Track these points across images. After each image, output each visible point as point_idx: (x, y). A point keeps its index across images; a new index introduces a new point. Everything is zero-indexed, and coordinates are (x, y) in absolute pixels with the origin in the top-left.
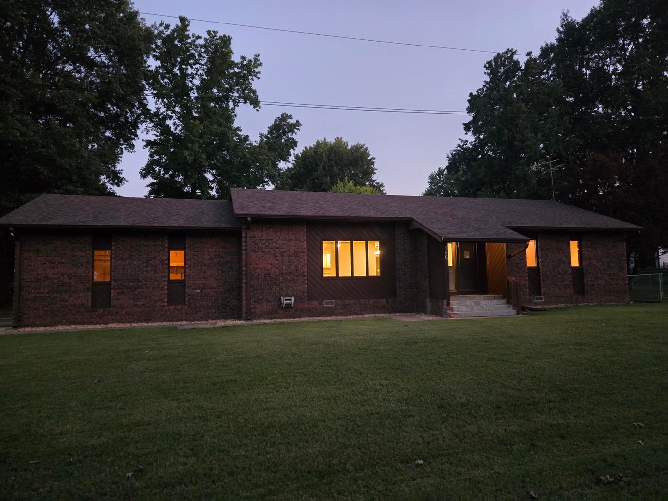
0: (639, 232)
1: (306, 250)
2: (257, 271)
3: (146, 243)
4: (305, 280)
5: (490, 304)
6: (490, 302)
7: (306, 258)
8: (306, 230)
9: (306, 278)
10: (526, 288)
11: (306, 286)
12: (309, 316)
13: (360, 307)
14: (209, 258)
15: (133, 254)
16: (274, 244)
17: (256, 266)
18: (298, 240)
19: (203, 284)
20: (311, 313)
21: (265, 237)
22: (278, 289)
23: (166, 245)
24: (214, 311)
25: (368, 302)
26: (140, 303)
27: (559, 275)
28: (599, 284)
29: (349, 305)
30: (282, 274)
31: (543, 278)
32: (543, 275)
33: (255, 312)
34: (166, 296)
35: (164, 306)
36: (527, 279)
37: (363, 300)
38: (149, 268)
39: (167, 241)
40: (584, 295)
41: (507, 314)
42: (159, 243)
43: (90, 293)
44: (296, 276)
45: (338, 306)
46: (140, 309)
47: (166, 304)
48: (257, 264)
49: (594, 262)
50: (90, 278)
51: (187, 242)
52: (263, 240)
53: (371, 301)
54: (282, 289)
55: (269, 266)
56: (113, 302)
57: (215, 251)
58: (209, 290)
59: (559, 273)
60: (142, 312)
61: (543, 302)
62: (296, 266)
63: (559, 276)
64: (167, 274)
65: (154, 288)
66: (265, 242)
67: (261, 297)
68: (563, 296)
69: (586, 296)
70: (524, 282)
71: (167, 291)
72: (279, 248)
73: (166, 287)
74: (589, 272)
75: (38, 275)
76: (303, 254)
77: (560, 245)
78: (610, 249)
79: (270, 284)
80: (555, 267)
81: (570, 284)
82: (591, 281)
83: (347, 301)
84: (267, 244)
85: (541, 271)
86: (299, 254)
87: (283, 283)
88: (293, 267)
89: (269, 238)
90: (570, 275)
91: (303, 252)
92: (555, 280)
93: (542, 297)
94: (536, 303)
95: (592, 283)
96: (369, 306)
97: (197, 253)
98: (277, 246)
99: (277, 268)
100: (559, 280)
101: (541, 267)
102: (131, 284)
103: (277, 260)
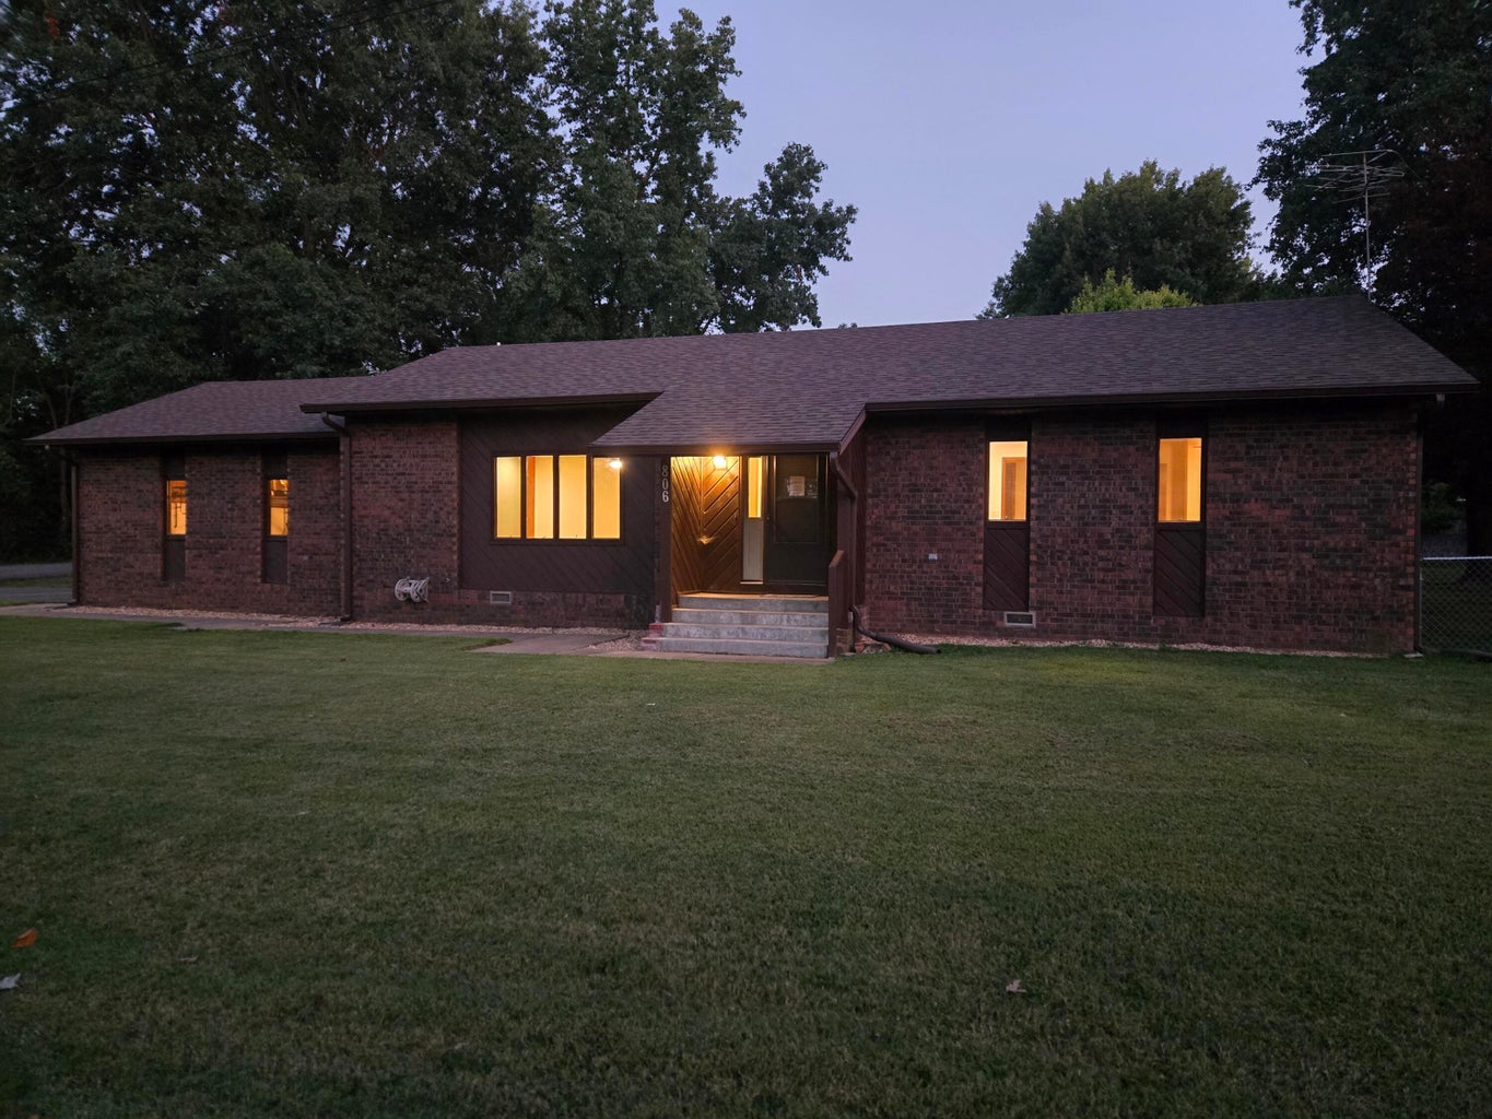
1: (455, 478)
2: (367, 521)
3: (231, 467)
4: (454, 544)
5: (785, 623)
6: (785, 617)
7: (455, 496)
8: (455, 434)
9: (454, 539)
10: (976, 584)
11: (455, 557)
12: (460, 623)
13: (566, 610)
14: (322, 494)
15: (214, 486)
16: (395, 465)
17: (363, 512)
18: (437, 458)
19: (313, 545)
20: (465, 616)
21: (378, 452)
22: (402, 560)
23: (259, 470)
24: (330, 598)
25: (584, 600)
26: (225, 574)
27: (1100, 548)
28: (1267, 584)
29: (542, 604)
30: (409, 530)
31: (1039, 557)
32: (1039, 546)
33: (361, 606)
34: (258, 565)
35: (256, 584)
36: (981, 557)
37: (574, 595)
38: (236, 513)
39: (259, 463)
40: (1203, 615)
41: (798, 653)
42: (247, 466)
43: (159, 556)
44: (435, 535)
45: (520, 603)
46: (223, 587)
47: (259, 580)
48: (365, 508)
49: (1254, 508)
50: (160, 528)
51: (289, 462)
52: (376, 457)
53: (591, 599)
54: (409, 561)
55: (387, 513)
56: (190, 572)
57: (332, 482)
58: (322, 558)
59: (1102, 543)
60: (226, 591)
61: (1032, 630)
62: (435, 513)
63: (1102, 553)
64: (259, 525)
65: (242, 549)
66: (377, 461)
67: (371, 577)
68: (1112, 616)
69: (1209, 619)
70: (970, 567)
71: (259, 557)
72: (403, 474)
73: (259, 549)
74: (1230, 543)
75: (100, 521)
76: (450, 487)
77: (1115, 455)
78: (1336, 464)
79: (388, 550)
80: (1086, 524)
81: (1144, 582)
82: (1236, 572)
83: (537, 596)
84: (383, 465)
85: (1032, 535)
86: (441, 487)
87: (411, 548)
88: (430, 516)
89: (385, 452)
90: (1146, 548)
91: (450, 483)
92: (1086, 564)
93: (1032, 613)
94: (1006, 629)
95: (1239, 579)
96: (585, 609)
97: (302, 486)
98: (401, 470)
99: (400, 517)
100: (1100, 564)
101: (1032, 523)
102: (211, 541)
103: (402, 500)
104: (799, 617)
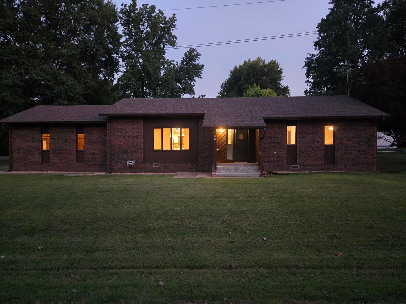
0: (384, 119)
1: (143, 134)
2: (115, 146)
3: (65, 131)
4: (142, 151)
5: (246, 169)
6: (246, 168)
7: (143, 139)
8: (142, 122)
9: (143, 150)
10: (285, 159)
11: (143, 155)
12: (145, 172)
13: (175, 168)
14: (96, 138)
15: (59, 136)
16: (124, 130)
17: (115, 143)
18: (138, 129)
19: (93, 152)
20: (145, 170)
21: (119, 127)
22: (127, 156)
23: (75, 131)
24: (98, 167)
25: (180, 165)
26: (63, 161)
27: (313, 150)
28: (348, 158)
29: (168, 166)
30: (129, 148)
31: (299, 153)
32: (299, 150)
33: (114, 169)
34: (75, 158)
35: (74, 163)
36: (286, 153)
37: (177, 164)
38: (67, 144)
39: (75, 129)
40: (335, 165)
41: (253, 176)
42: (71, 130)
43: (40, 156)
44: (137, 149)
45: (162, 167)
46: (63, 165)
47: (75, 162)
48: (115, 142)
49: (345, 141)
50: (41, 148)
51: (85, 129)
52: (118, 128)
53: (182, 165)
54: (129, 156)
55: (122, 143)
56: (51, 161)
57: (99, 135)
58: (96, 156)
59: (313, 149)
60: (64, 166)
61: (298, 169)
62: (137, 143)
63: (313, 151)
64: (75, 147)
65: (69, 154)
66: (119, 129)
67: (117, 161)
68: (315, 165)
69: (336, 166)
70: (284, 155)
71: (75, 156)
72: (127, 133)
73: (75, 154)
74: (340, 149)
75: (19, 146)
76: (141, 136)
77: (316, 130)
78: (361, 132)
79: (122, 153)
80: (310, 145)
81: (322, 158)
82: (341, 155)
83: (167, 165)
84: (121, 130)
85: (298, 148)
86: (138, 136)
87: (129, 152)
88: (135, 144)
89: (121, 127)
90: (323, 150)
91: (141, 135)
92: (310, 154)
93: (298, 165)
94: (292, 169)
95: (342, 157)
96: (180, 168)
97: (90, 136)
98: (126, 132)
99: (126, 144)
100: (313, 154)
101: (298, 145)
102: (59, 151)
103: (127, 140)
104: (249, 167)
